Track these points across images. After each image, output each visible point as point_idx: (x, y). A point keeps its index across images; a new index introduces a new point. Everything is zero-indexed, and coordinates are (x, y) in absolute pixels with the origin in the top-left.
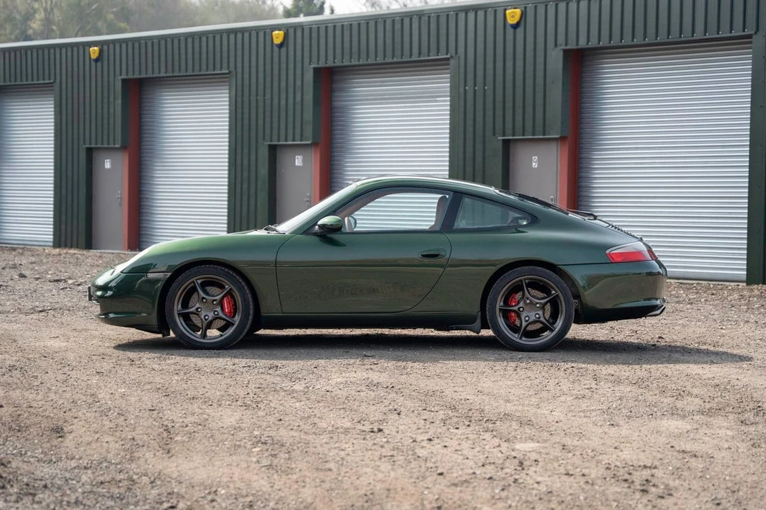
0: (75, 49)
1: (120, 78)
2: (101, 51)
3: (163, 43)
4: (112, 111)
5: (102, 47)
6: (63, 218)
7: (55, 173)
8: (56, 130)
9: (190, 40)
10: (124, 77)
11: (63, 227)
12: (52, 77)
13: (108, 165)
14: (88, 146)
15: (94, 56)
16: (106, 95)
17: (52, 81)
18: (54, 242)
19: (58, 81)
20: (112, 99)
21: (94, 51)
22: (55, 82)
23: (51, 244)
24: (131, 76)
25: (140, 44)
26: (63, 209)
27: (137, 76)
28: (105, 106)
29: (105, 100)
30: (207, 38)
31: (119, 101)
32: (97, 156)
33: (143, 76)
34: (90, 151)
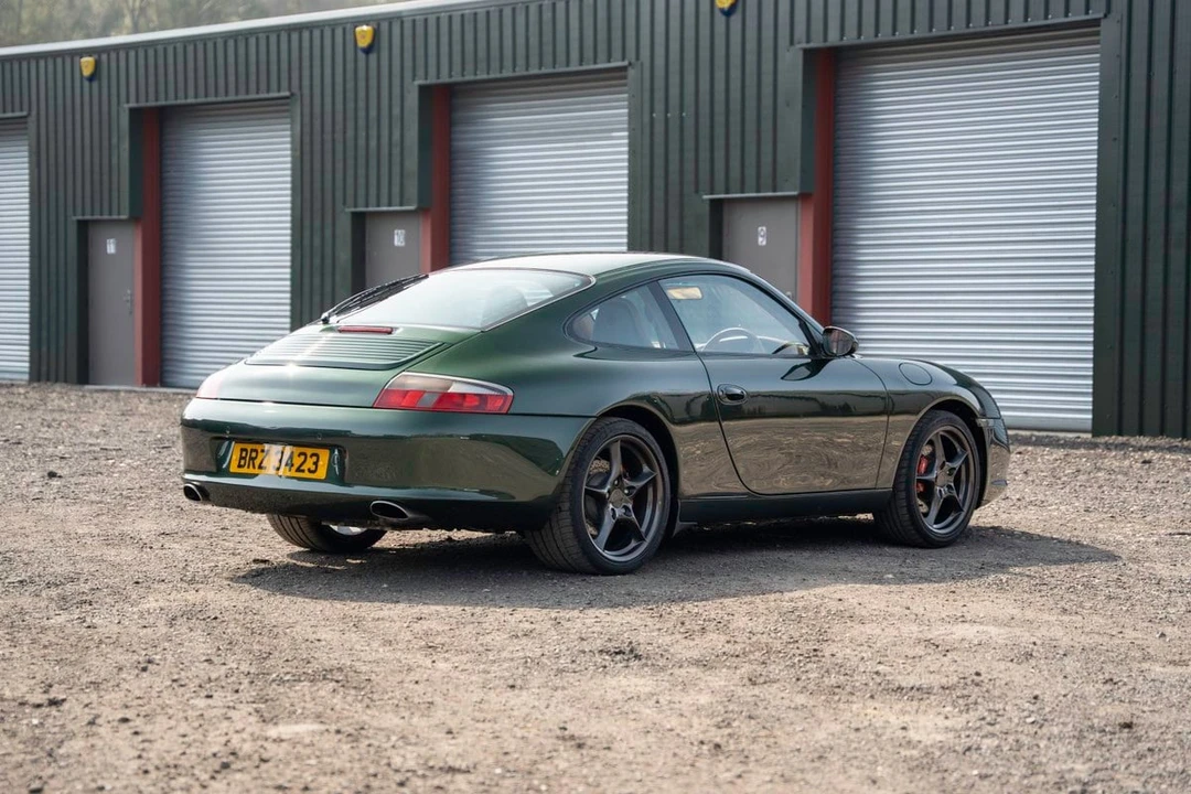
0: (59, 61)
1: (126, 106)
2: (97, 64)
3: (190, 48)
4: (115, 161)
5: (100, 56)
6: (44, 334)
7: (31, 262)
8: (31, 192)
9: (231, 43)
10: (133, 104)
11: (44, 349)
12: (26, 106)
13: (111, 248)
14: (80, 218)
15: (87, 72)
16: (105, 135)
17: (25, 113)
18: (31, 373)
19: (34, 113)
20: (114, 140)
21: (87, 64)
22: (29, 115)
23: (26, 377)
24: (142, 104)
25: (156, 51)
26: (44, 319)
27: (152, 103)
28: (106, 152)
29: (106, 143)
30: (257, 39)
31: (126, 145)
32: (93, 233)
33: (162, 102)
34: (83, 226)
